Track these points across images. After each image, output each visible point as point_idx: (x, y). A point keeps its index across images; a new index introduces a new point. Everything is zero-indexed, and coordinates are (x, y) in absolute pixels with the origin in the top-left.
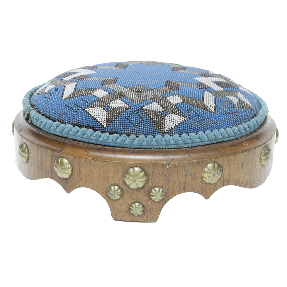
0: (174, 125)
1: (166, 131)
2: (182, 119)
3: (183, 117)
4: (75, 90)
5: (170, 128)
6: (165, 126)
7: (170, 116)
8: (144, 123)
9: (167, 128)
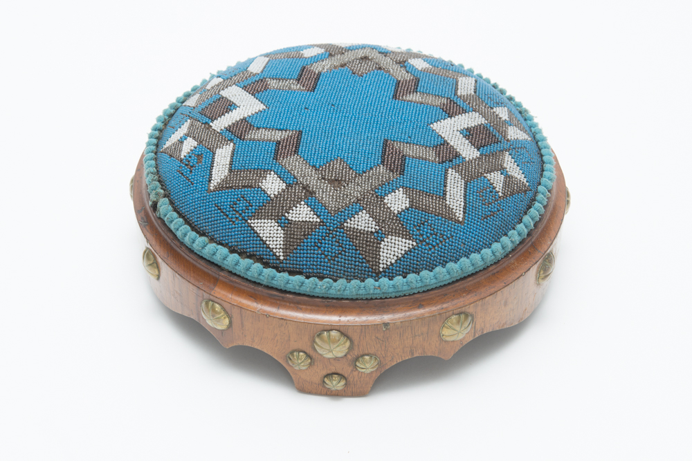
0: (395, 258)
1: (381, 270)
2: (410, 243)
3: (411, 242)
4: (230, 170)
5: (389, 264)
6: (381, 262)
7: (389, 240)
8: (345, 255)
9: (383, 264)
